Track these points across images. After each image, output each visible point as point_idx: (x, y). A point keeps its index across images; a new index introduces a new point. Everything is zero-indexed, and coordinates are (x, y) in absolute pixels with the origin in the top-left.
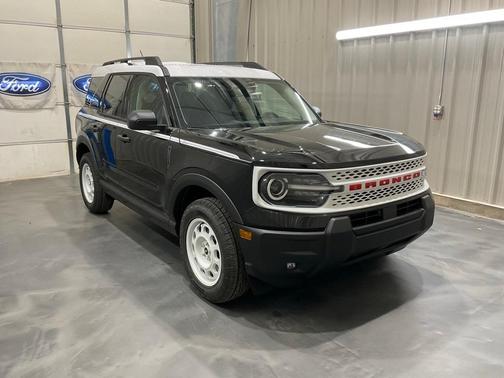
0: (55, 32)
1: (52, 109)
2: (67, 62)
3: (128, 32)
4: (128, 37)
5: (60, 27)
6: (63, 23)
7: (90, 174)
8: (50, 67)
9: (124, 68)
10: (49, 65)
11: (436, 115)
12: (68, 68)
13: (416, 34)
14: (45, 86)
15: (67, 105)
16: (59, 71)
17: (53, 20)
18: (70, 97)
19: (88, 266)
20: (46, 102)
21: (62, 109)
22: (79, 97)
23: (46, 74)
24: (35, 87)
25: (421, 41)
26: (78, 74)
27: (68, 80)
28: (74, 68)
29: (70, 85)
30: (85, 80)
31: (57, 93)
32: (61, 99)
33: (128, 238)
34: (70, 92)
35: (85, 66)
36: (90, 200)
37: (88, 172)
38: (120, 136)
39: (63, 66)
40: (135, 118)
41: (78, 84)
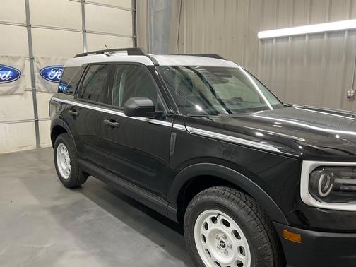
0: (25, 30)
1: (21, 94)
2: (35, 55)
3: (84, 32)
4: (84, 36)
5: (29, 26)
6: (32, 23)
7: (66, 153)
8: (21, 59)
9: (103, 58)
10: (20, 57)
11: (349, 97)
12: (36, 60)
13: (330, 33)
14: (16, 75)
15: (34, 91)
16: (28, 63)
17: (23, 20)
18: (36, 84)
19: (81, 252)
20: (17, 88)
21: (30, 94)
22: (45, 84)
23: (17, 65)
24: (7, 76)
25: (334, 39)
26: (43, 65)
27: (36, 70)
28: (40, 60)
29: (37, 74)
30: (49, 70)
31: (26, 81)
32: (29, 86)
33: (110, 215)
34: (37, 80)
35: (50, 58)
36: (66, 176)
37: (63, 152)
38: (108, 121)
39: (31, 59)
40: (133, 106)
41: (44, 74)
